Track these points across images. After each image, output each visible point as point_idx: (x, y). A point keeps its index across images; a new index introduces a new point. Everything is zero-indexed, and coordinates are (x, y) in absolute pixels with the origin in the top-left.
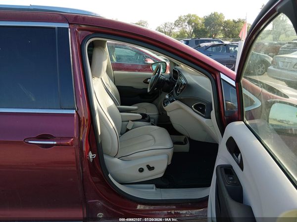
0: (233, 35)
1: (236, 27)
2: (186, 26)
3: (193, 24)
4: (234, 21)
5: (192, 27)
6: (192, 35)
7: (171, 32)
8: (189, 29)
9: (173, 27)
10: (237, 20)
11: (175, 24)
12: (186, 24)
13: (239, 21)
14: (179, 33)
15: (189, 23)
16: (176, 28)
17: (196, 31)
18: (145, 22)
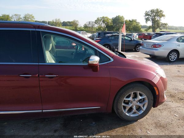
0: (129, 29)
1: (131, 24)
2: (102, 23)
3: (106, 23)
4: (130, 21)
5: (105, 24)
6: (105, 29)
7: (93, 27)
8: (103, 25)
9: (94, 24)
10: (131, 20)
11: (95, 22)
12: (102, 22)
13: (133, 21)
14: (97, 28)
15: (104, 22)
16: (96, 25)
17: (108, 26)
18: (77, 21)
